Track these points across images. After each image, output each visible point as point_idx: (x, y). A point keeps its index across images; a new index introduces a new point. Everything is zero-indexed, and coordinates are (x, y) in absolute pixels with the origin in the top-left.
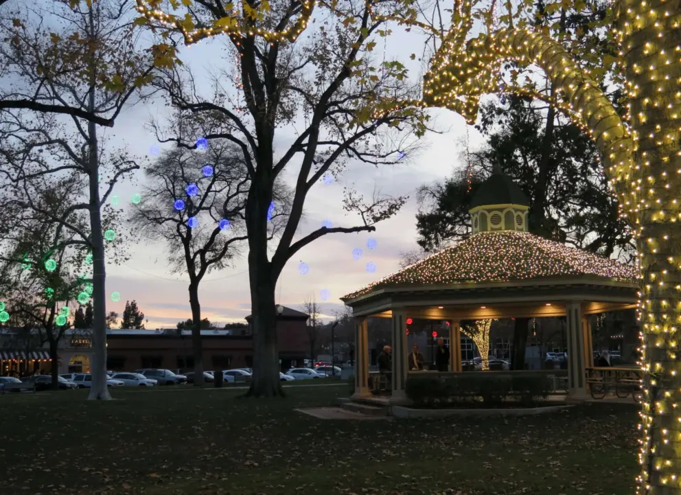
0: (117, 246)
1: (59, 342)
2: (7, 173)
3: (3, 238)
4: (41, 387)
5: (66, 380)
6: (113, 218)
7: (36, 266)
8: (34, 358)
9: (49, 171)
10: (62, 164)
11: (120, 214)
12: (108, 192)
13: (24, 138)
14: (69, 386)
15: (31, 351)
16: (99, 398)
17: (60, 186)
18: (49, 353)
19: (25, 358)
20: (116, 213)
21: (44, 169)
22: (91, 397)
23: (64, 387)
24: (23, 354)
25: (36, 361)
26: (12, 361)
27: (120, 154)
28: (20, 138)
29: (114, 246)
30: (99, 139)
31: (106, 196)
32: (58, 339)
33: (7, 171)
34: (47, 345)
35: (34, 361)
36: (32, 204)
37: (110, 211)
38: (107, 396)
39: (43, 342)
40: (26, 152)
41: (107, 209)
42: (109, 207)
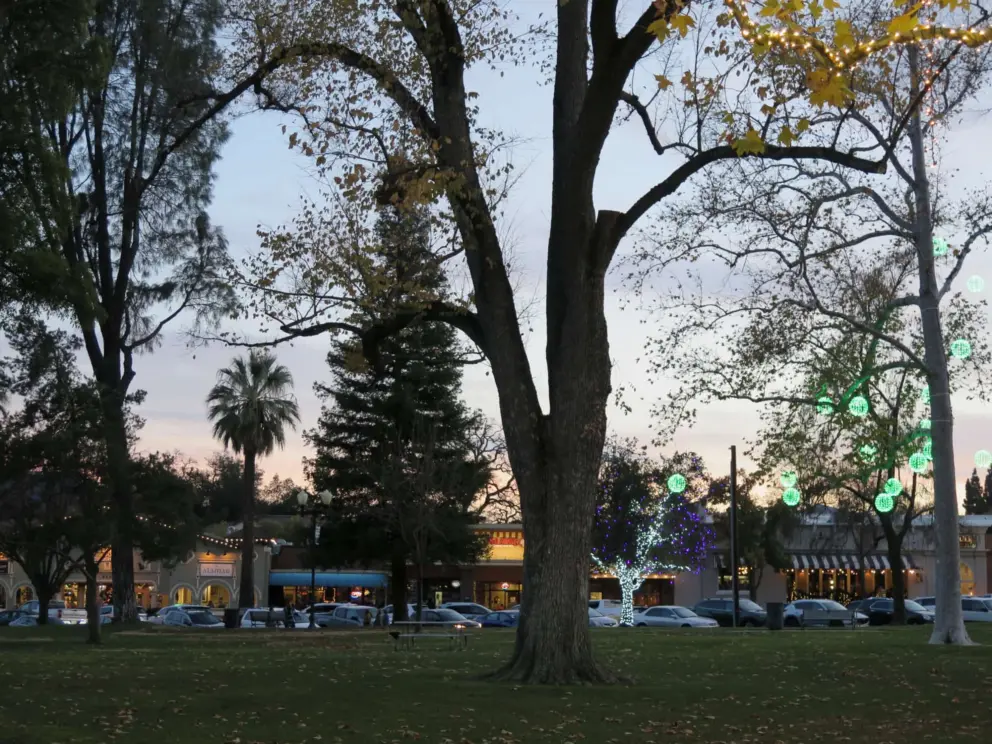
0: (981, 366)
1: (905, 539)
2: (779, 253)
3: (786, 363)
4: (877, 619)
5: (922, 608)
6: (969, 317)
7: (836, 409)
8: (873, 567)
9: (847, 244)
10: (867, 228)
11: (979, 309)
12: (955, 271)
13: (805, 189)
14: (929, 618)
15: (868, 555)
16: (948, 641)
17: (889, 264)
18: (889, 560)
19: (857, 566)
20: (972, 309)
21: (839, 241)
22: (935, 639)
23: (918, 619)
24: (854, 559)
25: (878, 572)
26: (838, 571)
27: (978, 200)
28: (799, 190)
29: (977, 368)
30: (932, 180)
31: (950, 279)
32: (902, 535)
33: (779, 248)
34: (884, 546)
35: (873, 572)
36: (818, 303)
37: (962, 304)
38: (963, 638)
39: (877, 540)
40: (812, 214)
41: (955, 301)
42: (960, 299)
